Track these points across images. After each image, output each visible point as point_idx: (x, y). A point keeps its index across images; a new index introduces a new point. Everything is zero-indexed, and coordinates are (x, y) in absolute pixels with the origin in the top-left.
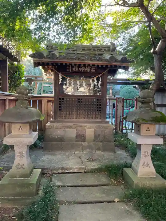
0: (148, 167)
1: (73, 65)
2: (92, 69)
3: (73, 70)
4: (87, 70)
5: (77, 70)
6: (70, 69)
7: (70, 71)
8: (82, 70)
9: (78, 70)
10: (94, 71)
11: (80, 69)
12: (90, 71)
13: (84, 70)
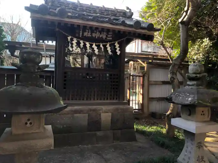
0: (203, 161)
1: (94, 29)
2: (109, 36)
3: (85, 35)
4: (102, 37)
5: (89, 35)
6: (81, 34)
7: (81, 36)
8: (95, 37)
9: (91, 36)
10: (111, 39)
11: (94, 35)
12: (106, 38)
13: (98, 36)
